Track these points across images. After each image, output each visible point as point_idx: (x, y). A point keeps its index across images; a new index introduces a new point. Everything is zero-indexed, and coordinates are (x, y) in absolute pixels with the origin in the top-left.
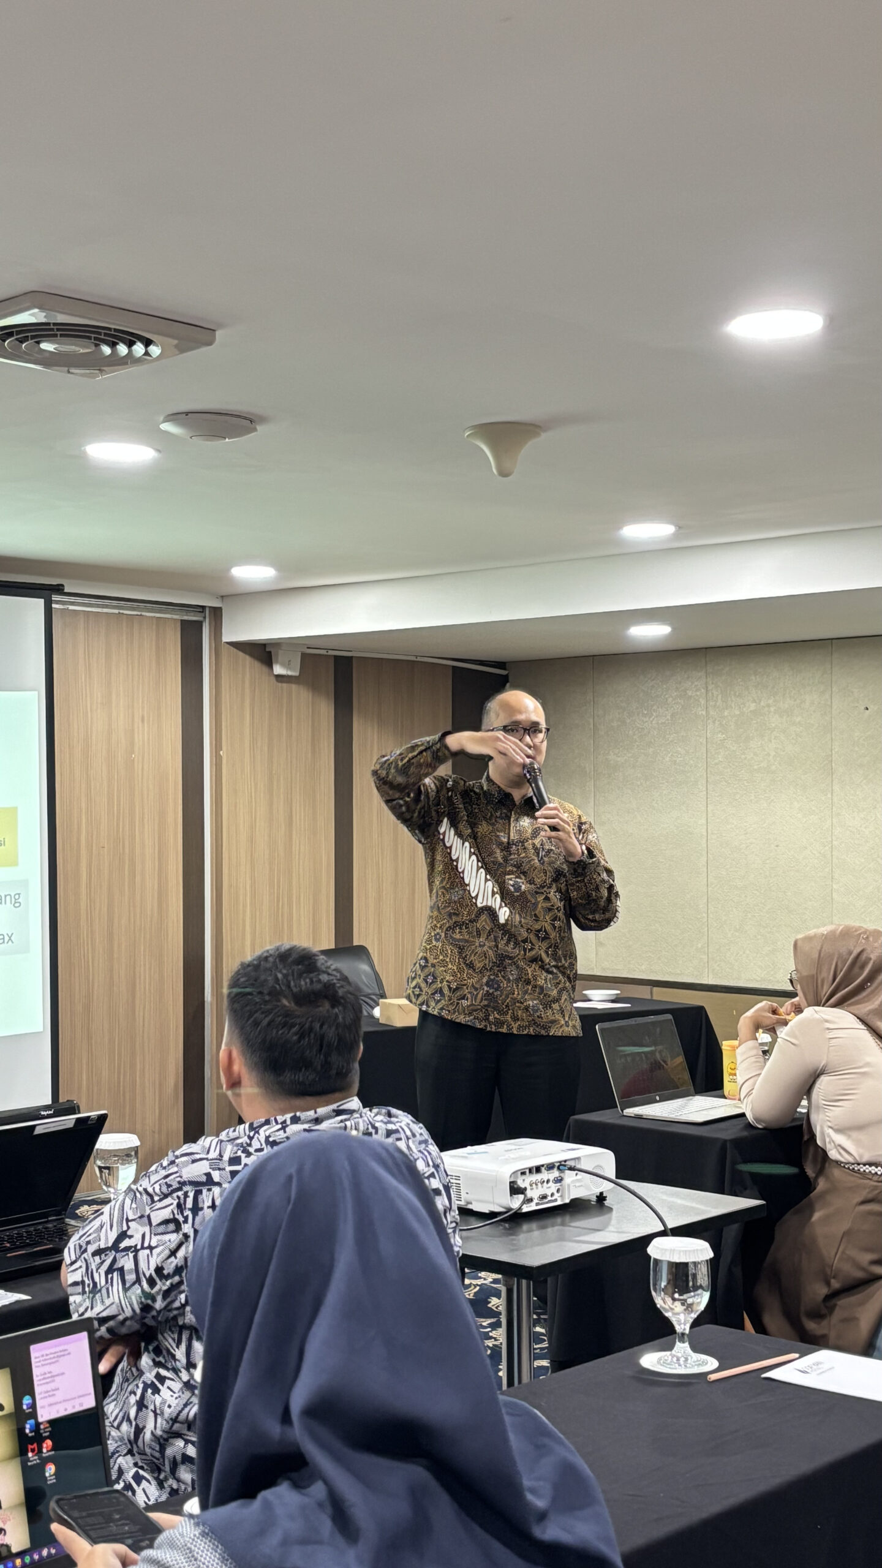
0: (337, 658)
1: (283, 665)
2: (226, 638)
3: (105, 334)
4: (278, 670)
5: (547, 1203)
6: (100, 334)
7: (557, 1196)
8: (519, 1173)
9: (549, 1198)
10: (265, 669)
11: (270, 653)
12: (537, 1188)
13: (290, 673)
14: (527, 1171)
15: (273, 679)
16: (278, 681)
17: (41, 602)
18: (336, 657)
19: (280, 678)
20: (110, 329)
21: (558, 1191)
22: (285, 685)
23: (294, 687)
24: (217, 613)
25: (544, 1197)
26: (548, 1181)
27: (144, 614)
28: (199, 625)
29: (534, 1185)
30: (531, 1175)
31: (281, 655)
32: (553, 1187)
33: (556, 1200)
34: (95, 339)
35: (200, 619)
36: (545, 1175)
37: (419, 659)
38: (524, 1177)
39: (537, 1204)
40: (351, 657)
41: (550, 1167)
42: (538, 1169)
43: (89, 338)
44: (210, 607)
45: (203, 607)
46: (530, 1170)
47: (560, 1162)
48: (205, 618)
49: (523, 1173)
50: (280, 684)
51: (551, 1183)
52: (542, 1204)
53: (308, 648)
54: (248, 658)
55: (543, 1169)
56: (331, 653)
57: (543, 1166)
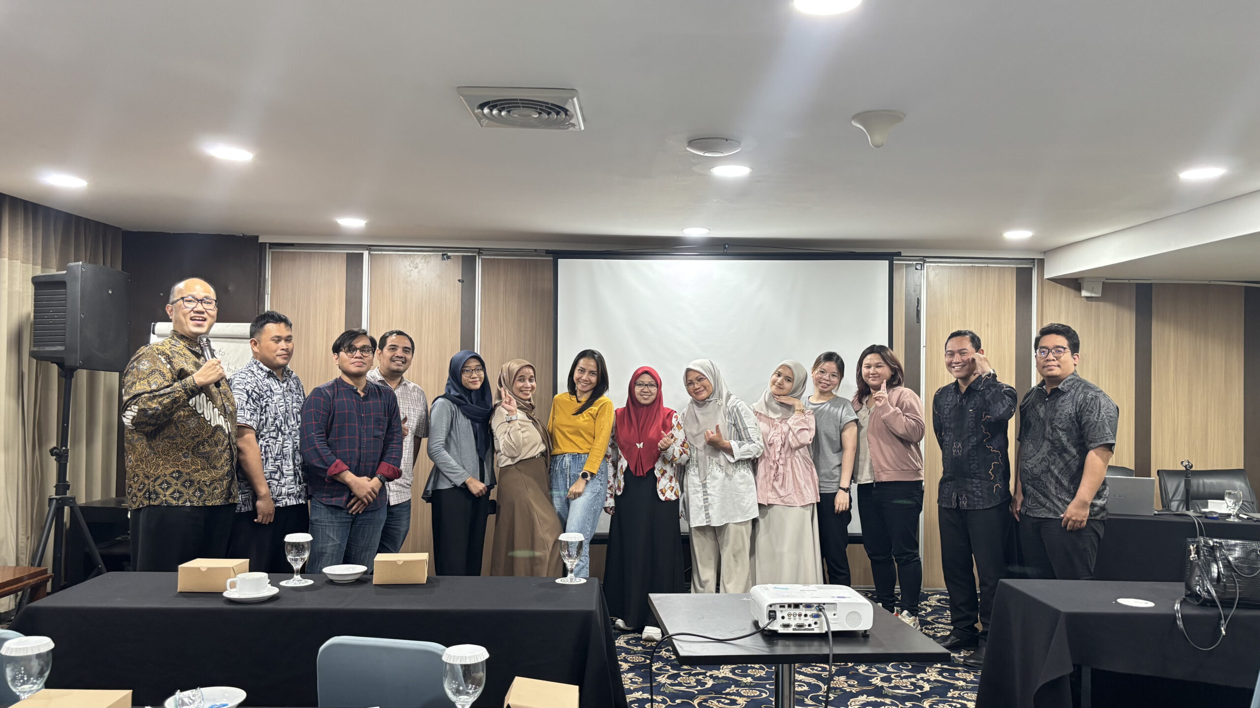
0: (1138, 286)
1: (1088, 290)
2: (1046, 277)
3: (546, 107)
4: (1084, 293)
5: (804, 630)
6: (542, 106)
7: (813, 626)
8: (779, 606)
9: (807, 627)
10: (1077, 293)
11: (1080, 283)
12: (795, 619)
13: (1093, 295)
14: (786, 606)
15: (1085, 300)
16: (1088, 300)
17: (887, 262)
18: (1137, 284)
19: (1087, 298)
20: (548, 103)
21: (816, 623)
22: (1094, 303)
23: (1101, 304)
24: (1041, 262)
25: (801, 626)
26: (806, 615)
27: (989, 265)
28: (1031, 269)
29: (792, 617)
30: (790, 609)
31: (1085, 284)
32: (811, 621)
33: (813, 629)
34: (540, 109)
35: (1031, 266)
36: (803, 610)
37: (1212, 283)
38: (782, 609)
39: (794, 629)
40: (1150, 286)
41: (808, 606)
42: (797, 606)
43: (537, 109)
44: (1038, 259)
45: (1034, 259)
46: (789, 606)
47: (819, 604)
48: (1034, 265)
49: (781, 606)
50: (1089, 302)
51: (808, 617)
52: (798, 630)
53: (1106, 279)
54: (1064, 288)
55: (801, 606)
56: (1131, 281)
57: (801, 604)
